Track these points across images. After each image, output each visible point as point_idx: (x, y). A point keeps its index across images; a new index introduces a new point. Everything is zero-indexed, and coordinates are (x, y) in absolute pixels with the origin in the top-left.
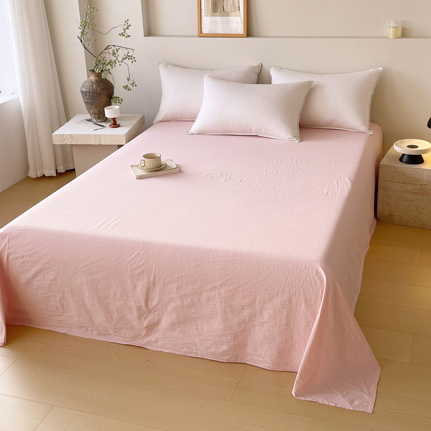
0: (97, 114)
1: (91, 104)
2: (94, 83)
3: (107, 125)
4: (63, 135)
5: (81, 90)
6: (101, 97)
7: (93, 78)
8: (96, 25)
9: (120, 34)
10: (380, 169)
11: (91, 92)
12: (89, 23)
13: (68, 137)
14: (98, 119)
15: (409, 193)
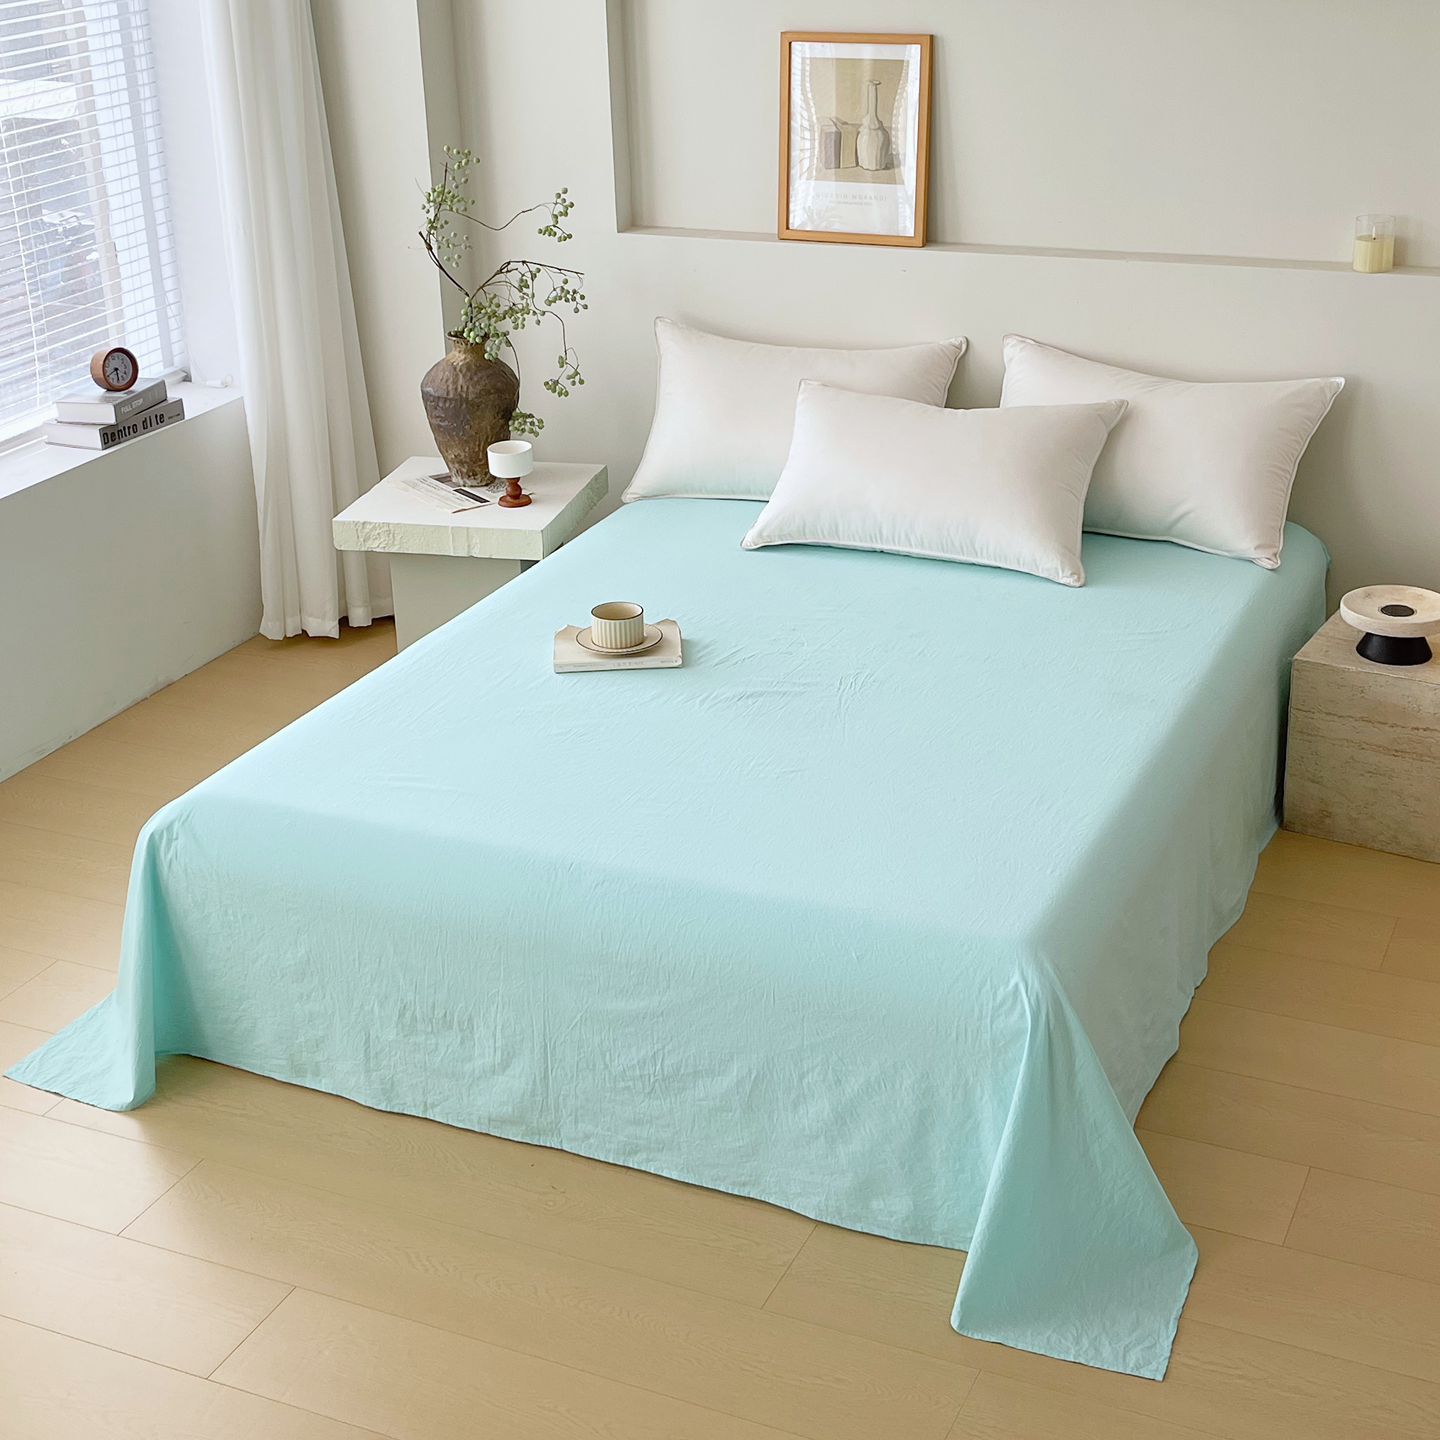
0: (466, 462)
1: (449, 434)
2: (461, 371)
3: (494, 496)
4: (364, 523)
5: (422, 392)
6: (478, 413)
7: (459, 357)
8: (473, 202)
9: (540, 231)
10: (1294, 673)
11: (450, 400)
12: (454, 195)
13: (378, 531)
14: (469, 476)
15: (1380, 752)
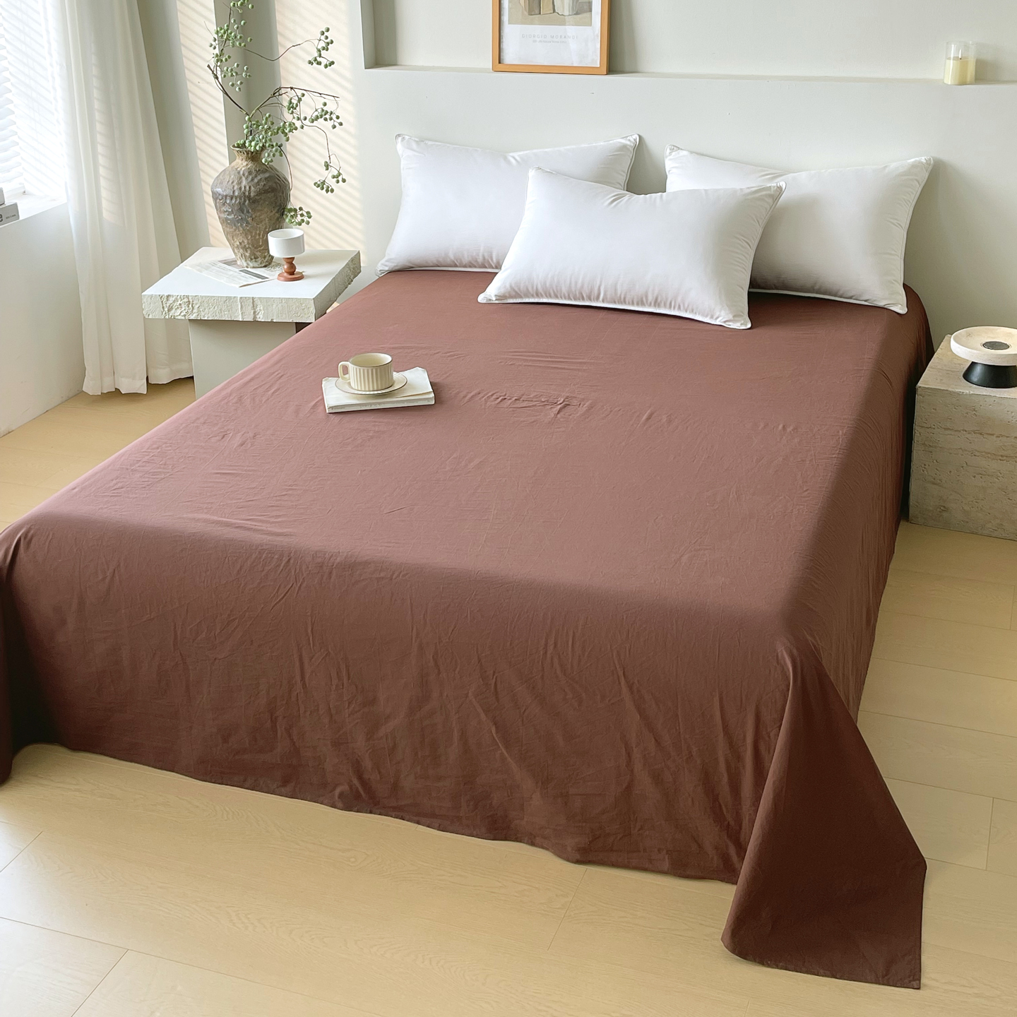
0: (249, 248)
1: (235, 226)
2: (244, 175)
3: (273, 274)
4: (168, 296)
5: (212, 191)
6: (259, 208)
7: (242, 164)
8: (250, 39)
9: (308, 62)
10: (917, 398)
11: (236, 197)
12: (235, 34)
13: (179, 302)
14: (252, 259)
15: (989, 458)
